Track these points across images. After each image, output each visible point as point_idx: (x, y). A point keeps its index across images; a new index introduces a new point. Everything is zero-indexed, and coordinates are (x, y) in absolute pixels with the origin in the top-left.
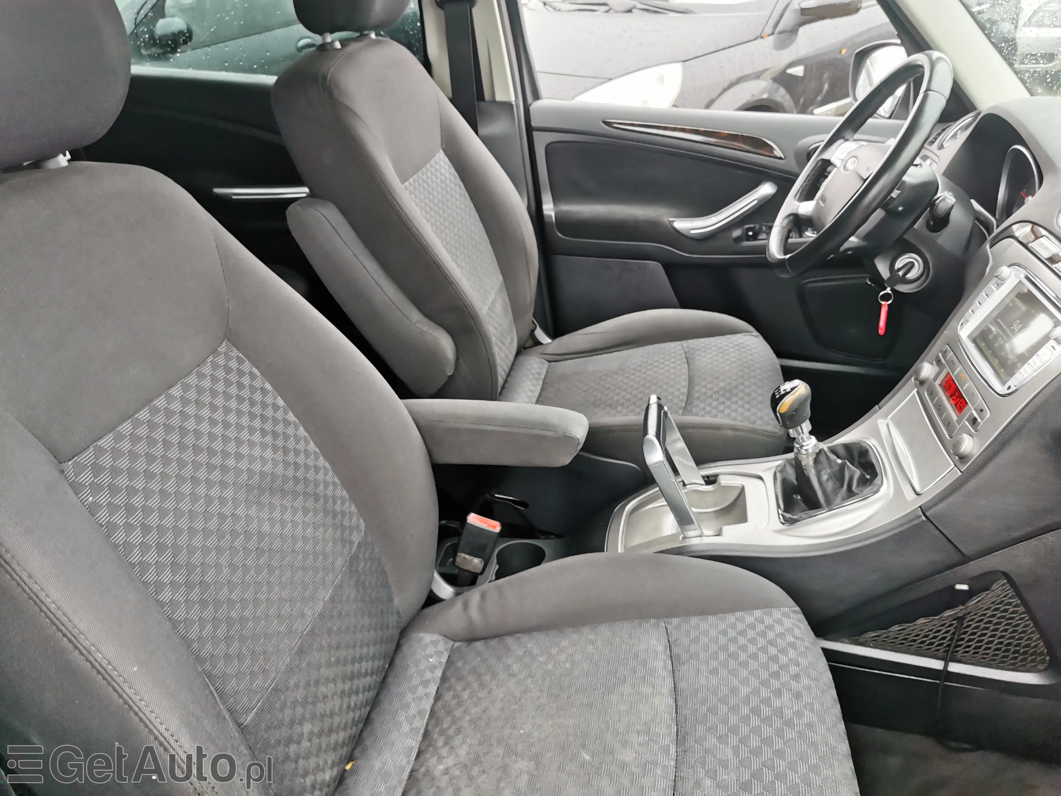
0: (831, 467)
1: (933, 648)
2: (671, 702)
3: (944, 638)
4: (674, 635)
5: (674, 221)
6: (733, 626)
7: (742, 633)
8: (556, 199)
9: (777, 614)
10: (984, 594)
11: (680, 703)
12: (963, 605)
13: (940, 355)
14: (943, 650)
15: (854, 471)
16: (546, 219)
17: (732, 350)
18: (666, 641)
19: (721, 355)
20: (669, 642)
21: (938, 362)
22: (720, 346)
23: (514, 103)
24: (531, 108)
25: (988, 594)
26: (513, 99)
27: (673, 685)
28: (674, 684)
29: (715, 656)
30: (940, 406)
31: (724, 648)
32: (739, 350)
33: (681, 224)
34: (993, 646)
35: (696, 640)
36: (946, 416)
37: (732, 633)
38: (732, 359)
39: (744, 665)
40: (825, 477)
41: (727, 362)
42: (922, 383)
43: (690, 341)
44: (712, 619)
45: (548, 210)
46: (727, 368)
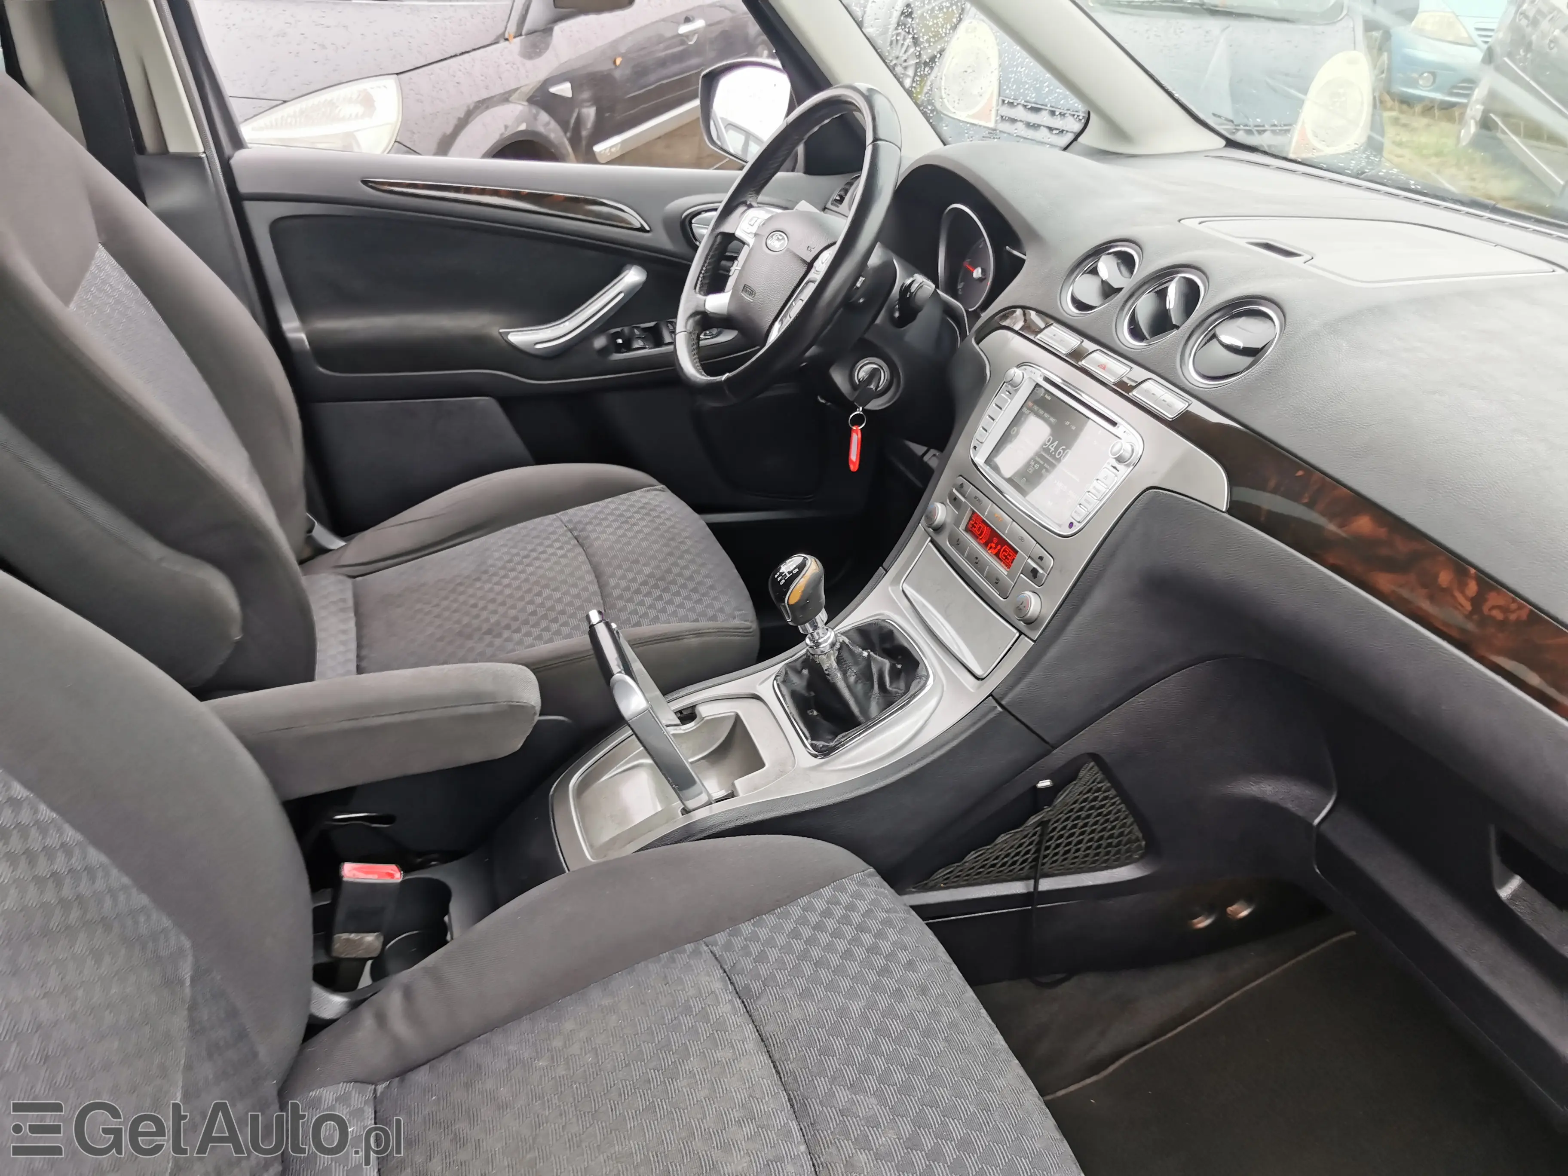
0: (856, 663)
1: (1017, 867)
2: (765, 1058)
3: (1027, 853)
4: (729, 959)
5: (509, 333)
6: (803, 921)
7: (819, 927)
8: (303, 312)
9: (851, 885)
10: (1070, 787)
11: (776, 1057)
12: (1049, 805)
13: (954, 491)
14: (1028, 867)
15: (883, 663)
16: (294, 347)
17: (639, 516)
18: (721, 971)
19: (626, 526)
20: (725, 972)
21: (954, 500)
22: (617, 512)
23: (204, 155)
24: (232, 162)
25: (1075, 784)
26: (201, 149)
27: (757, 1034)
28: (758, 1031)
29: (797, 971)
30: (977, 558)
31: (804, 956)
32: (648, 514)
33: (521, 337)
34: (1083, 846)
35: (762, 958)
36: (988, 572)
37: (806, 932)
38: (646, 530)
39: (840, 971)
40: (852, 679)
41: (641, 536)
42: (938, 529)
43: (571, 511)
44: (770, 919)
45: (295, 330)
46: (644, 544)
